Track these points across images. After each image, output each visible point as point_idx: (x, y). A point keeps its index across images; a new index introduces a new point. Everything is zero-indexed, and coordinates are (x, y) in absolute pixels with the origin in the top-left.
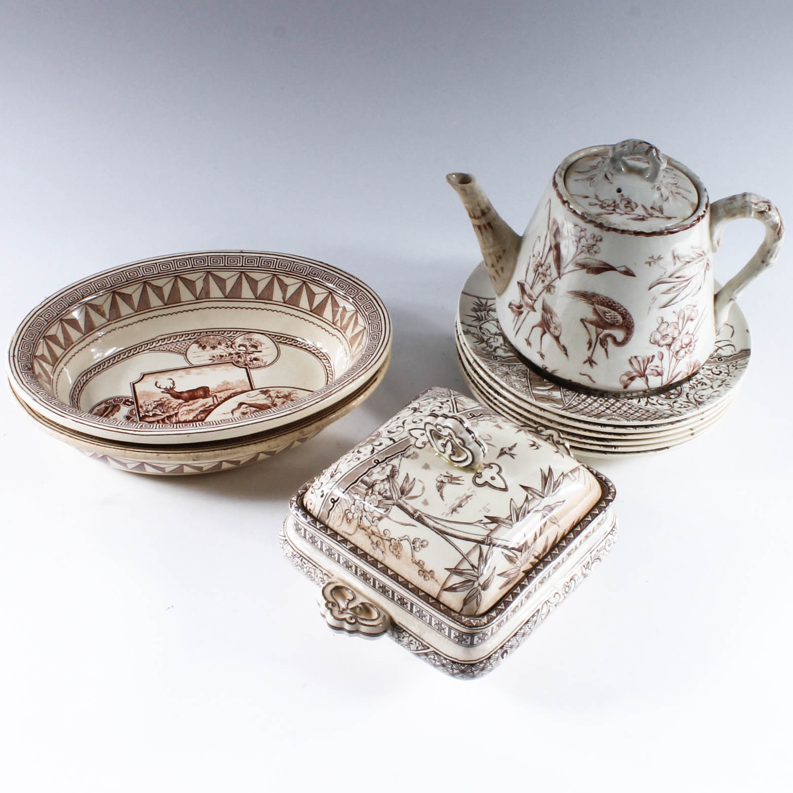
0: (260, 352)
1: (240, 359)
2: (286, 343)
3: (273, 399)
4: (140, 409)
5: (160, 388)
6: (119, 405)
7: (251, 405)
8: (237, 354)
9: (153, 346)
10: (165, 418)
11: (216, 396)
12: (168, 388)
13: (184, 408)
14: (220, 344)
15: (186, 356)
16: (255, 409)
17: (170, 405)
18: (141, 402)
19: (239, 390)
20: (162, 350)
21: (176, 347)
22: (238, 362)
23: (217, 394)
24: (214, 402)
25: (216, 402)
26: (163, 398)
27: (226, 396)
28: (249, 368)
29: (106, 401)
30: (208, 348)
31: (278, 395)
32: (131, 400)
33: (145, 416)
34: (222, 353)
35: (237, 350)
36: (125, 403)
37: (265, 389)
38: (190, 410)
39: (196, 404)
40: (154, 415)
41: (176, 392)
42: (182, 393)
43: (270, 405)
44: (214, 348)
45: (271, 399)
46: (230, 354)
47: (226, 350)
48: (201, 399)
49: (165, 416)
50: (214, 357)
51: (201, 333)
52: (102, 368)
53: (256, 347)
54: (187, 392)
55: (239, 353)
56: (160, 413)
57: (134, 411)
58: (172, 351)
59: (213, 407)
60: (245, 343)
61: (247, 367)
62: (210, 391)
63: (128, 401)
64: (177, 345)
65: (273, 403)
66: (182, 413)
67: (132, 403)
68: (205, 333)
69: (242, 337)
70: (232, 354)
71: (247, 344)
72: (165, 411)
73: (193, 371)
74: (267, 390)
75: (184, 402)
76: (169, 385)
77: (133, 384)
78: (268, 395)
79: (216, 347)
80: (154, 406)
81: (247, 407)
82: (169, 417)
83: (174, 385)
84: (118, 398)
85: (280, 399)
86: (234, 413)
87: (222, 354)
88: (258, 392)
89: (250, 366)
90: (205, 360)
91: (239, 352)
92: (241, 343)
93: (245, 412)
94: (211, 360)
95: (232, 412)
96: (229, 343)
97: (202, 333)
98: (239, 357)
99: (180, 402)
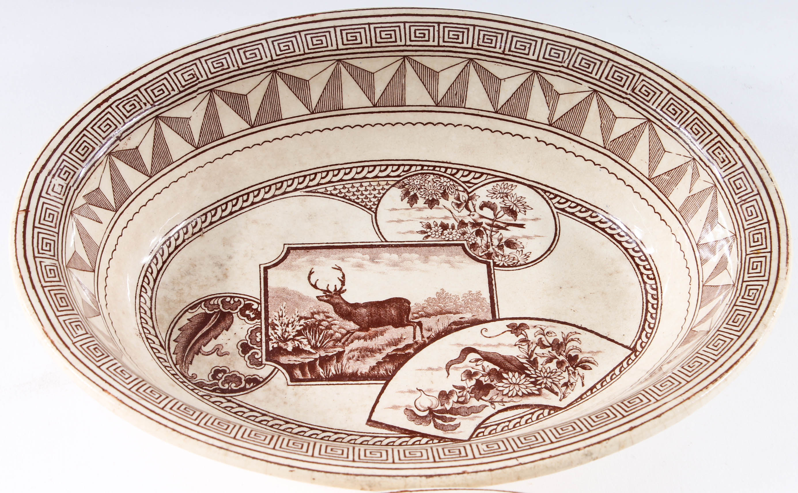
0: (521, 226)
1: (478, 240)
2: (573, 214)
3: (532, 347)
4: (270, 331)
5: (315, 286)
6: (232, 314)
7: (487, 357)
8: (476, 224)
9: (315, 182)
10: (316, 360)
11: (420, 324)
12: (332, 289)
13: (357, 344)
14: (445, 195)
15: (376, 213)
16: (492, 366)
17: (331, 332)
18: (273, 315)
19: (468, 316)
20: (332, 194)
21: (358, 191)
22: (474, 246)
23: (423, 320)
24: (414, 338)
25: (419, 338)
26: (318, 313)
27: (441, 328)
28: (495, 264)
29: (206, 301)
30: (421, 202)
31: (543, 339)
32: (255, 306)
33: (280, 351)
34: (446, 218)
35: (476, 216)
36: (242, 312)
37: (518, 322)
38: (367, 349)
39: (380, 337)
40: (297, 351)
41: (347, 303)
42: (356, 306)
43: (524, 361)
44: (432, 203)
45: (526, 347)
46: (462, 224)
47: (455, 213)
48: (391, 327)
49: (317, 356)
50: (429, 226)
51: (411, 166)
52: (208, 221)
53: (513, 213)
54: (366, 305)
55: (480, 224)
56: (308, 348)
57: (258, 334)
58: (350, 200)
59: (411, 351)
60: (493, 201)
61: (491, 261)
62: (412, 310)
63: (248, 307)
64: (361, 186)
65: (531, 356)
66: (351, 355)
67: (258, 315)
68: (419, 168)
69: (490, 187)
70: (466, 225)
71: (498, 202)
72: (319, 345)
73: (386, 255)
74: (522, 325)
75: (359, 330)
76: (334, 284)
77: (266, 269)
78: (521, 337)
79: (437, 202)
80: (298, 328)
81: (477, 360)
82: (324, 361)
83: (343, 283)
84: (231, 297)
85: (545, 351)
86: (451, 371)
87: (446, 222)
88: (502, 326)
89: (496, 259)
90: (411, 232)
91: (480, 221)
92: (486, 200)
93: (473, 371)
94: (423, 232)
95: (448, 367)
96: (464, 196)
97: (413, 168)
98: (479, 233)
99: (348, 328)
